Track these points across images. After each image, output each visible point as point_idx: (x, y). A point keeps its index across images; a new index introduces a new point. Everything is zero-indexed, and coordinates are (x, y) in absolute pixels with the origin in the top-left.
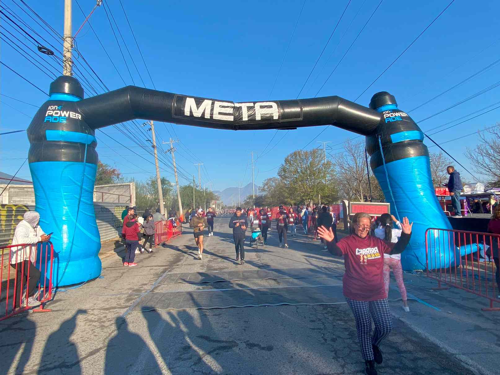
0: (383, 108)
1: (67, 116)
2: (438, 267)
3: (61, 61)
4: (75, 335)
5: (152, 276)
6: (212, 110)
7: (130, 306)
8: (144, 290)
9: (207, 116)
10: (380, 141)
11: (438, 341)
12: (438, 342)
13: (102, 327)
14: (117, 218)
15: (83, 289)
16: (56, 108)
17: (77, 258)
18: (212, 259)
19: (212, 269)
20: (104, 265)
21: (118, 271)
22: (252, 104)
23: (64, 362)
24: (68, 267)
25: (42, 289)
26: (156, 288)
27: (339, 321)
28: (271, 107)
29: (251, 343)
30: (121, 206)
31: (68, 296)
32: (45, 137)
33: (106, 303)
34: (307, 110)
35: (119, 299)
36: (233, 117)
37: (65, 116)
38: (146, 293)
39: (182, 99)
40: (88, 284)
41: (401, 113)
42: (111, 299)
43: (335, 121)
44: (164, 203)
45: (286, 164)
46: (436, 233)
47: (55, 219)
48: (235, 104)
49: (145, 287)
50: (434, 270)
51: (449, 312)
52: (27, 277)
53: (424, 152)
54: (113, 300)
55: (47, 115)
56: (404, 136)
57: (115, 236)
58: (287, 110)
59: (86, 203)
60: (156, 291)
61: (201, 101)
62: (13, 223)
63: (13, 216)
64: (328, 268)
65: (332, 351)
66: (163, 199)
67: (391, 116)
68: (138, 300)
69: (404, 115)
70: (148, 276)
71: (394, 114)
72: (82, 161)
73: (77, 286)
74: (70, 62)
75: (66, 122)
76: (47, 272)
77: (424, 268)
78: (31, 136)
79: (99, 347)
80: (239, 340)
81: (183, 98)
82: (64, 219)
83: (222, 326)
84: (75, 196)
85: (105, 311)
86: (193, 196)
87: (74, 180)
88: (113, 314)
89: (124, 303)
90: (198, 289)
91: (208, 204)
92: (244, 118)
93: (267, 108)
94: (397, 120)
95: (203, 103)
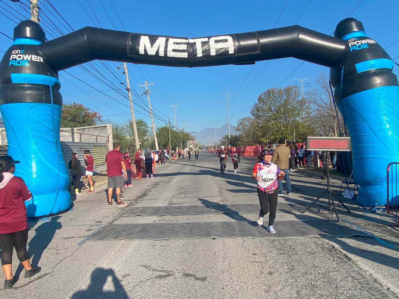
0: (349, 36)
1: (29, 59)
6: (166, 47)
7: (87, 236)
8: (105, 222)
9: (162, 54)
16: (19, 52)
17: (46, 192)
18: (176, 195)
19: (173, 204)
22: (207, 39)
26: (117, 219)
28: (226, 41)
29: (188, 273)
30: (99, 146)
32: (10, 80)
34: (265, 42)
35: (80, 229)
36: (187, 53)
37: (27, 59)
38: (107, 224)
39: (136, 38)
41: (367, 40)
42: (73, 229)
43: (296, 52)
45: (259, 102)
48: (189, 40)
49: (107, 219)
54: (74, 231)
55: (11, 59)
56: (371, 65)
58: (243, 43)
60: (115, 223)
61: (155, 38)
67: (356, 44)
68: (97, 230)
69: (371, 42)
70: (112, 209)
71: (360, 42)
75: (28, 65)
79: (48, 272)
80: (177, 269)
81: (137, 36)
82: (32, 156)
84: (41, 134)
85: (64, 240)
86: (169, 137)
87: (40, 121)
88: (70, 242)
89: (83, 233)
90: (155, 221)
91: (185, 144)
92: (199, 54)
93: (222, 42)
94: (363, 48)
95: (158, 40)
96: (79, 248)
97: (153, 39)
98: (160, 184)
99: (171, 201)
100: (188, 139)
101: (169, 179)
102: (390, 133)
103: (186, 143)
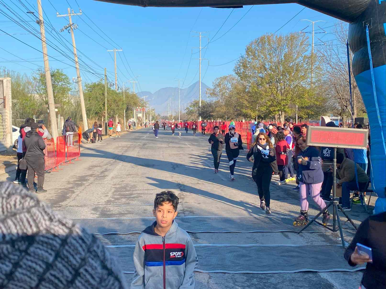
10: (367, 31)
18: (113, 199)
19: (108, 214)
44: (57, 110)
45: (248, 54)
66: (55, 103)
86: (103, 100)
91: (130, 112)
98: (89, 180)
99: (105, 209)
100: (135, 104)
101: (102, 172)
103: (132, 110)
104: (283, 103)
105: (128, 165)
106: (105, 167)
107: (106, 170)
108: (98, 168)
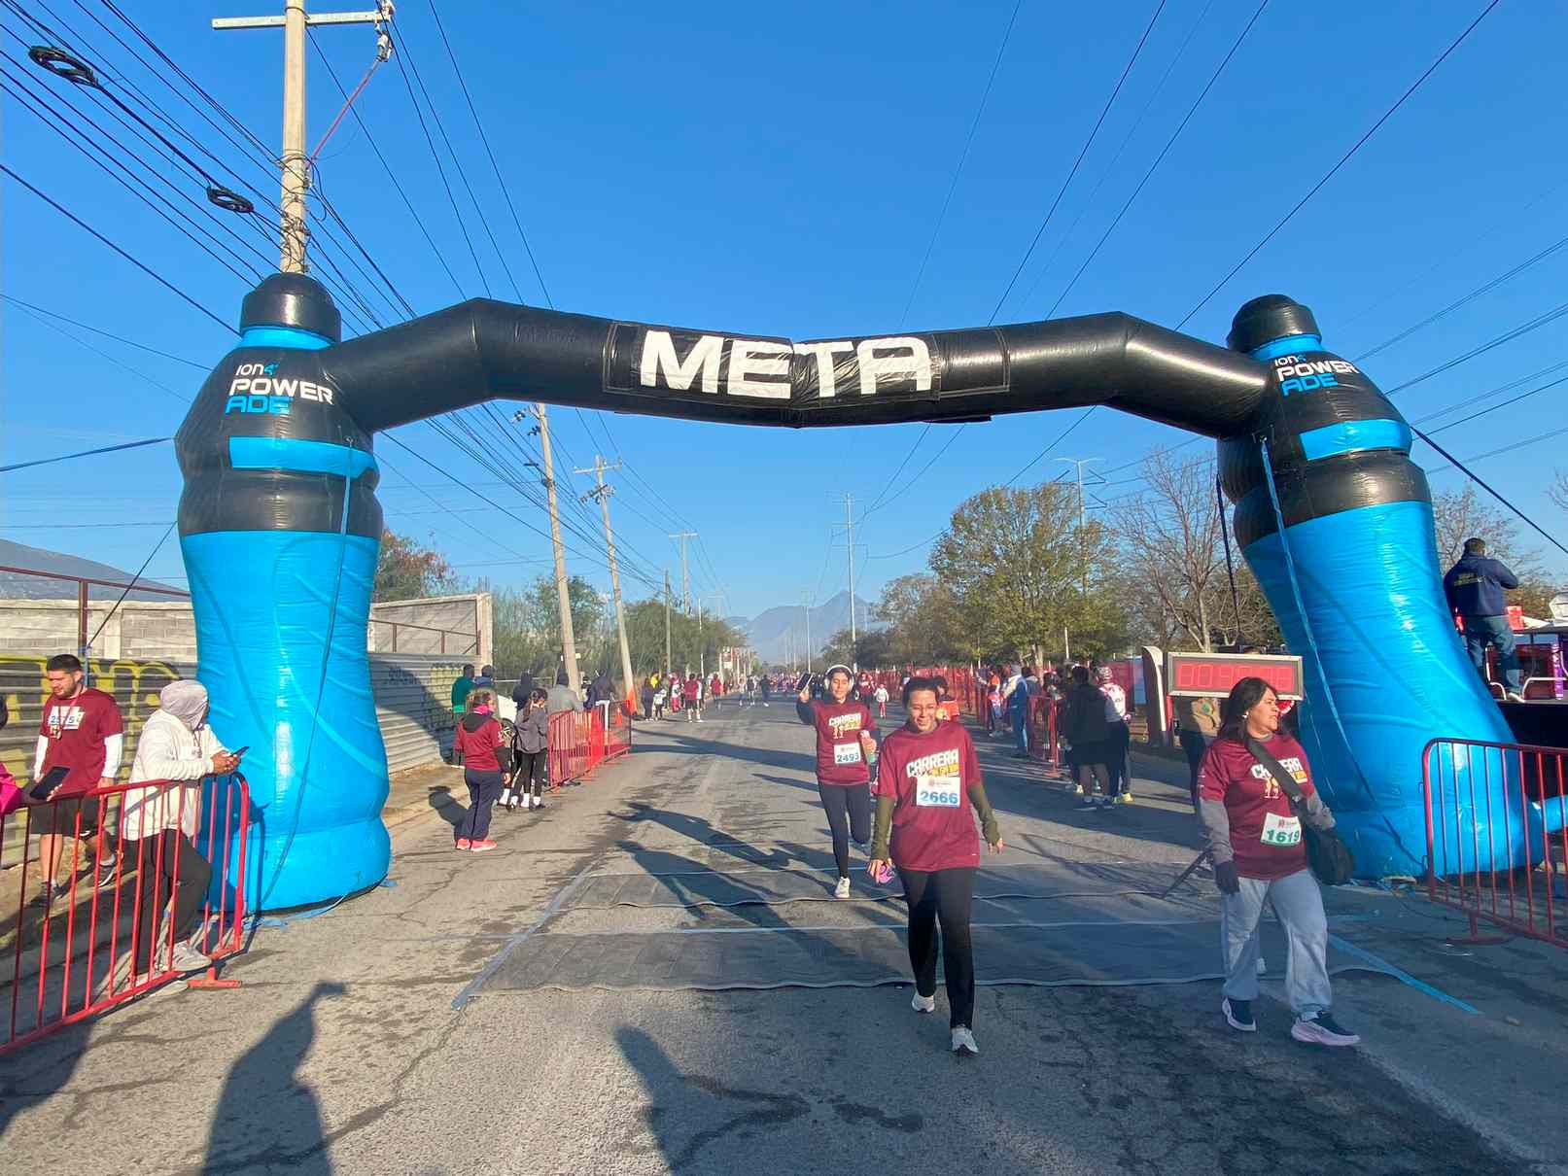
0: (1276, 349)
1: (291, 393)
2: (1467, 867)
3: (274, 230)
4: (310, 1064)
5: (542, 883)
6: (725, 366)
7: (474, 976)
8: (516, 926)
9: (710, 386)
10: (1265, 453)
11: (1473, 1114)
12: (1474, 1120)
13: (392, 1039)
14: (438, 701)
15: (334, 921)
16: (259, 368)
17: (319, 823)
20: (395, 847)
21: (441, 865)
22: (850, 343)
23: (276, 1146)
24: (291, 853)
25: (215, 918)
26: (552, 920)
27: (1137, 1042)
28: (908, 352)
29: (852, 1103)
30: (450, 665)
31: (292, 940)
32: (226, 457)
33: (403, 964)
34: (1024, 361)
35: (443, 951)
36: (788, 386)
37: (285, 393)
38: (524, 937)
39: (632, 336)
40: (351, 904)
41: (1333, 363)
42: (418, 951)
43: (1116, 391)
44: (578, 656)
45: (957, 530)
46: (1459, 754)
47: (253, 705)
48: (795, 346)
49: (521, 916)
50: (1453, 879)
51: (1510, 1019)
52: (170, 879)
53: (1414, 488)
54: (426, 958)
55: (232, 393)
56: (1347, 437)
57: (429, 759)
58: (960, 362)
59: (347, 657)
60: (555, 930)
61: (689, 339)
62: (134, 718)
63: (134, 697)
64: (1101, 866)
65: (1117, 1139)
66: (576, 643)
67: (1299, 373)
68: (501, 956)
69: (1342, 367)
70: (528, 881)
71: (1311, 367)
72: (336, 529)
73: (318, 911)
74: (301, 231)
75: (287, 412)
76: (228, 866)
77: (1419, 870)
78: (187, 455)
79: (381, 1101)
80: (812, 1092)
81: (635, 332)
82: (281, 703)
83: (759, 1046)
84: (315, 634)
85: (400, 989)
86: (662, 635)
87: (312, 588)
88: (424, 998)
89: (457, 966)
90: (684, 925)
91: (712, 658)
92: (826, 388)
93: (896, 356)
94: (1321, 386)
95: (697, 346)
96: (458, 1018)
97: (684, 341)
98: (662, 795)
101: (685, 779)
102: (1417, 645)
104: (1039, 627)
105: (734, 764)
106: (687, 769)
107: (691, 775)
108: (673, 771)
